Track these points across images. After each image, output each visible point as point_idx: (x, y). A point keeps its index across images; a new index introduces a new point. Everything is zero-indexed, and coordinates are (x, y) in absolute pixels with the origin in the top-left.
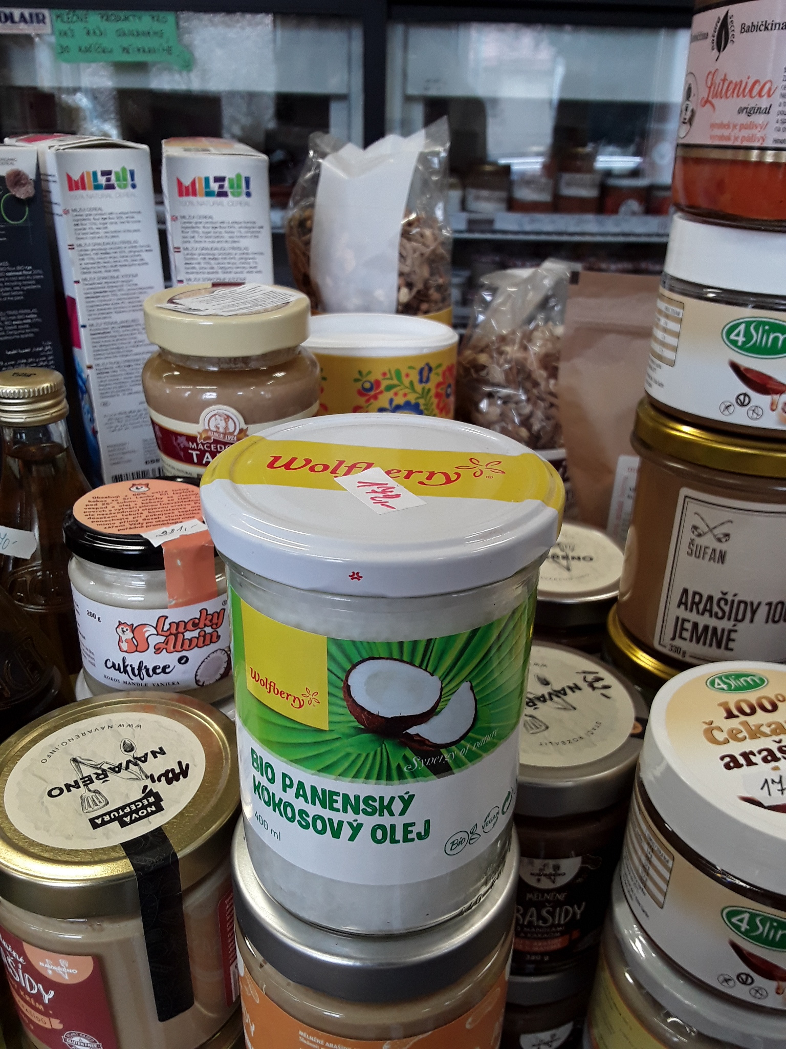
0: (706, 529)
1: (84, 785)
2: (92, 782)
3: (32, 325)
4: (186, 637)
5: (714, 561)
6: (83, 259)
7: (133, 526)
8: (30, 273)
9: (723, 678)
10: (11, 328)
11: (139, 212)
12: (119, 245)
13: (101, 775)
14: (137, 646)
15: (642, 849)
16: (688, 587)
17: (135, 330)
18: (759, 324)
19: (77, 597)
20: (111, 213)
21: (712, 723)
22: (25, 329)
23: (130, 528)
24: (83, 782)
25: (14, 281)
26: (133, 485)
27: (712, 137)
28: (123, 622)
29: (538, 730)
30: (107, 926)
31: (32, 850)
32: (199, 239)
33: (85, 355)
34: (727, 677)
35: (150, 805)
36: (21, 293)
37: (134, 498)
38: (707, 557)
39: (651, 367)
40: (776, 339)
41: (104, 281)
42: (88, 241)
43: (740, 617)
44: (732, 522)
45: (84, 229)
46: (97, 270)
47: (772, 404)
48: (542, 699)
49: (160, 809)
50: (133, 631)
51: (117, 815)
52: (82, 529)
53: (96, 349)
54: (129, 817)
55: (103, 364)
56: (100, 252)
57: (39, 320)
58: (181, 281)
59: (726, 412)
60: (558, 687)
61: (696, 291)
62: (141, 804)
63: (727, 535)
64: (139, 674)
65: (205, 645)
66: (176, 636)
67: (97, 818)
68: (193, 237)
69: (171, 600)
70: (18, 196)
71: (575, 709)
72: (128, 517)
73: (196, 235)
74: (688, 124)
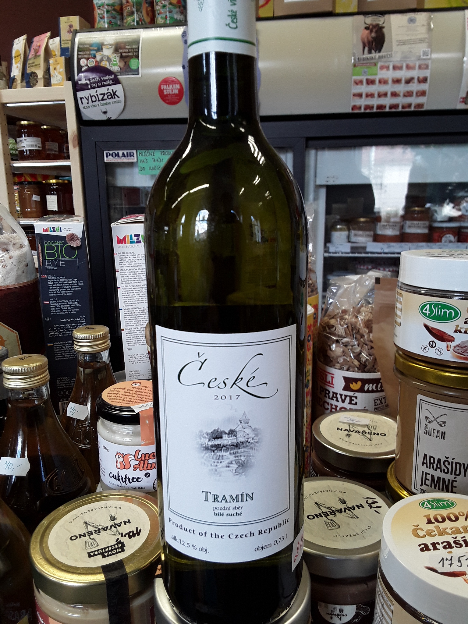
1: (88, 536)
2: (92, 534)
4: (149, 462)
5: (439, 437)
7: (128, 403)
9: (430, 502)
13: (97, 531)
14: (125, 466)
15: (380, 600)
16: (426, 453)
18: (436, 305)
19: (100, 438)
21: (418, 526)
23: (127, 404)
24: (88, 534)
26: (134, 383)
28: (119, 452)
29: (334, 528)
30: (91, 611)
31: (57, 565)
34: (432, 501)
35: (118, 548)
37: (132, 389)
38: (434, 435)
43: (458, 473)
44: (446, 414)
47: (448, 347)
48: (340, 511)
49: (123, 550)
50: (123, 458)
51: (101, 552)
52: (104, 404)
54: (107, 553)
59: (425, 351)
60: (350, 505)
62: (114, 547)
63: (444, 423)
64: (125, 481)
66: (144, 461)
67: (92, 552)
69: (143, 441)
71: (358, 518)
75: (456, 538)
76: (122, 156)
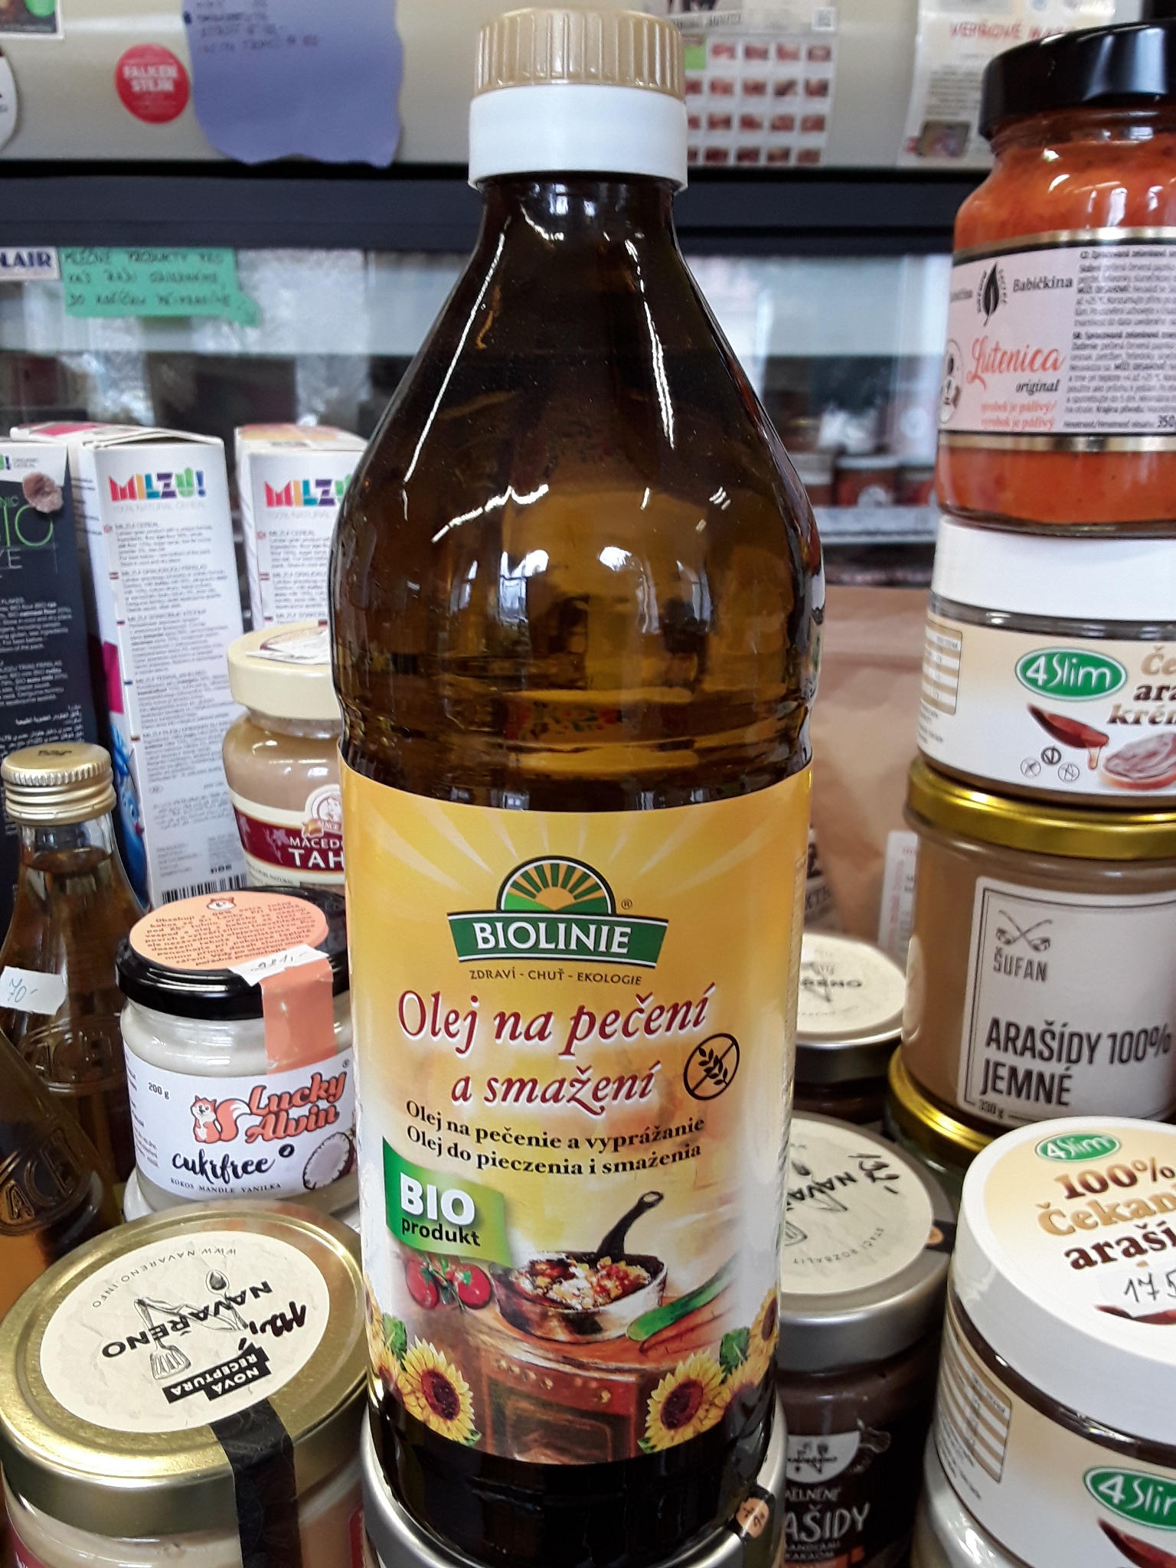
0: (1017, 934)
1: (157, 1339)
2: (166, 1333)
3: (54, 683)
4: (291, 1116)
5: (1032, 977)
6: (130, 592)
7: (217, 958)
8: (54, 611)
9: (1059, 1143)
10: (24, 688)
11: (210, 528)
12: (181, 572)
13: (178, 1323)
14: (220, 1133)
15: (966, 1397)
16: (998, 1015)
17: (199, 685)
18: (1064, 657)
19: (132, 1063)
20: (170, 530)
21: (1048, 1206)
22: (43, 689)
23: (213, 961)
24: (153, 1334)
25: (29, 624)
26: (212, 901)
27: (984, 422)
28: (201, 1097)
30: (188, 1549)
31: (81, 1434)
32: (295, 562)
33: (127, 723)
34: (1063, 1141)
35: (250, 1367)
36: (40, 639)
37: (214, 919)
38: (1022, 972)
39: (925, 717)
40: (1088, 675)
41: (158, 620)
42: (137, 568)
43: (1074, 1057)
44: (1049, 921)
45: (133, 552)
46: (149, 606)
47: (1091, 760)
48: (799, 1196)
49: (265, 1372)
50: (215, 1112)
51: (203, 1382)
52: (144, 965)
53: (146, 713)
54: (220, 1385)
55: (155, 734)
56: (154, 582)
57: (65, 676)
58: (269, 619)
59: (1030, 773)
60: (821, 1178)
61: (977, 616)
62: (237, 1366)
63: (1046, 941)
64: (223, 1175)
65: (318, 1127)
66: (277, 1114)
67: (175, 1386)
68: (287, 559)
69: (272, 1061)
70: (39, 508)
71: (847, 1209)
72: (209, 945)
73: (291, 557)
74: (952, 406)
75: (1145, 1227)
76: (15, 264)
